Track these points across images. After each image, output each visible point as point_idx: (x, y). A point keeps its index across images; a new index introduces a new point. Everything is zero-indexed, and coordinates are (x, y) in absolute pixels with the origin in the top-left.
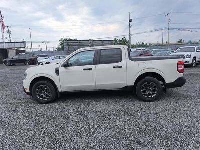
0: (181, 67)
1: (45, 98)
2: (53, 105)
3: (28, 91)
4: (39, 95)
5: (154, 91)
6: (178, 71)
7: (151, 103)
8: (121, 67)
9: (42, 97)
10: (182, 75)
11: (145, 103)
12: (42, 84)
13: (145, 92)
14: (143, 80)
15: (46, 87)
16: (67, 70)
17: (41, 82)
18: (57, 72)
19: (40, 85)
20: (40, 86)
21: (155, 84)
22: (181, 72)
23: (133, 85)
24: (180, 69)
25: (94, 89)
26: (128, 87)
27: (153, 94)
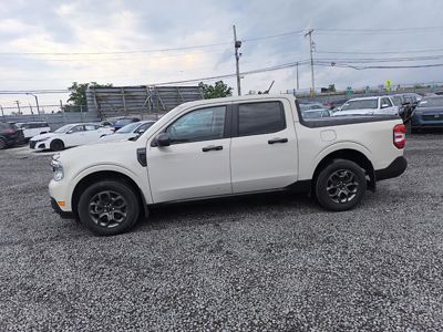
0: (400, 137)
1: (112, 222)
2: (136, 236)
3: (67, 208)
4: (97, 216)
5: (351, 188)
6: (395, 144)
7: (347, 214)
8: (285, 141)
9: (104, 219)
10: (400, 153)
11: (335, 214)
12: (104, 188)
13: (333, 191)
14: (330, 167)
15: (115, 196)
16: (164, 153)
17: (102, 184)
18: (142, 158)
19: (98, 190)
20: (99, 194)
21: (353, 174)
22: (399, 146)
23: (311, 178)
24: (398, 140)
25: (227, 191)
26: (299, 183)
27: (350, 195)
